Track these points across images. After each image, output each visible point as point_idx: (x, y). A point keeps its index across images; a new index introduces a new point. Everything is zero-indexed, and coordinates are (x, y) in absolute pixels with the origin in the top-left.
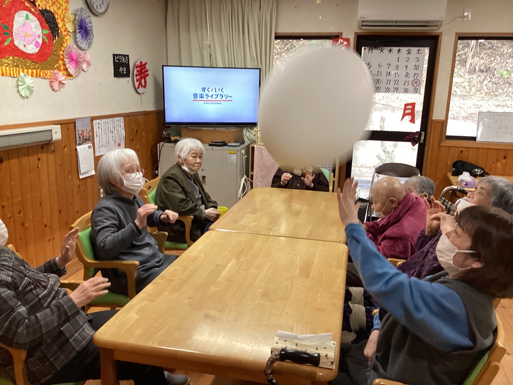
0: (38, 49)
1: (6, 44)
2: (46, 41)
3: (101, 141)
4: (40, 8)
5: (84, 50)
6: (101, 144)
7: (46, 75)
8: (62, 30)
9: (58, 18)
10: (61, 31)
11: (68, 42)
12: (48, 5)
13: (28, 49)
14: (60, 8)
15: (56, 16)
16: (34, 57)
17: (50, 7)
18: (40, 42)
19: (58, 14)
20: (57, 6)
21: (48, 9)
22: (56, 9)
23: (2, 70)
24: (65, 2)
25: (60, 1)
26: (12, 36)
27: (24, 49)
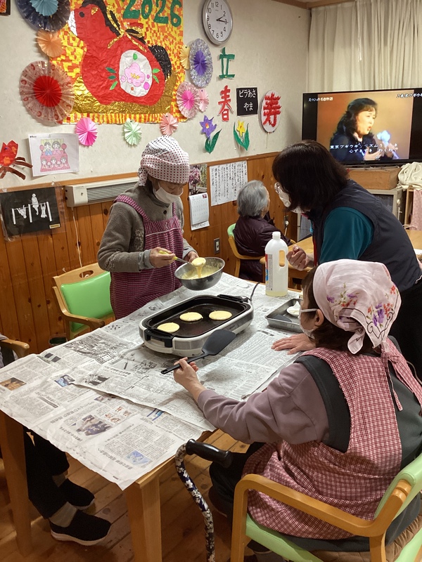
0: (147, 91)
1: (111, 88)
2: (157, 81)
3: (218, 189)
5: (200, 88)
6: (218, 192)
7: (156, 119)
8: (176, 67)
9: (170, 54)
10: (175, 69)
11: (182, 80)
12: (159, 40)
13: (135, 92)
14: (173, 42)
16: (142, 100)
17: (161, 42)
18: (150, 82)
19: (170, 50)
20: (169, 40)
21: (159, 44)
22: (168, 43)
23: (107, 118)
24: (179, 35)
25: (173, 33)
26: (118, 79)
27: (132, 93)
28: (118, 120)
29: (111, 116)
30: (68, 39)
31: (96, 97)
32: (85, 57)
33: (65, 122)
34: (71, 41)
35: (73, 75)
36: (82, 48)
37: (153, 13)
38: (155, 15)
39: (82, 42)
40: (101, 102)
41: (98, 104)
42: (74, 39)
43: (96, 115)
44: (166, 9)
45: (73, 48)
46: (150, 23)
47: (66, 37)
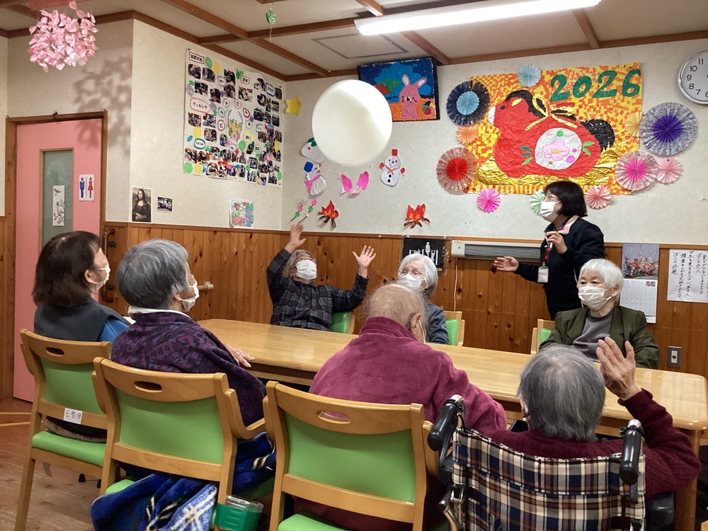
0: (570, 164)
1: (523, 164)
2: (588, 153)
3: (685, 280)
4: (582, 121)
5: (664, 156)
8: (622, 137)
9: (615, 126)
10: (620, 139)
11: (633, 150)
12: (598, 115)
13: (554, 166)
14: (622, 113)
15: (612, 124)
17: (602, 115)
18: (576, 155)
19: (616, 121)
20: (616, 111)
22: (612, 115)
23: (515, 189)
24: (633, 104)
25: (623, 104)
26: (534, 156)
27: (550, 167)
28: (526, 190)
29: (519, 188)
30: (486, 128)
31: (503, 171)
32: (499, 141)
33: (470, 191)
34: (488, 129)
35: (485, 155)
36: (497, 133)
37: (594, 90)
38: (595, 91)
39: (498, 129)
40: (509, 176)
41: (507, 177)
42: (491, 128)
43: (502, 186)
44: (615, 82)
45: (489, 135)
46: (586, 100)
47: (484, 128)
